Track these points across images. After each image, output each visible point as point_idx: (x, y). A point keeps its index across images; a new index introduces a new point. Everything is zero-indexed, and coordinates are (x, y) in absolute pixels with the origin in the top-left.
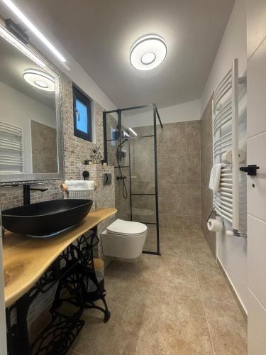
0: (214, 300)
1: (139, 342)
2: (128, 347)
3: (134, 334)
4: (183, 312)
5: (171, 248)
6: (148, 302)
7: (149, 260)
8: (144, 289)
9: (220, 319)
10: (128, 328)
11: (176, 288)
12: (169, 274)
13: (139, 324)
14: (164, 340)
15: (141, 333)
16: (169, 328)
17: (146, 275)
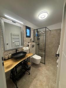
0: (54, 79)
1: (34, 81)
2: (31, 81)
3: (33, 79)
4: (45, 79)
5: (48, 63)
6: (38, 74)
7: (42, 65)
8: (38, 71)
9: (53, 84)
10: (32, 78)
11: (46, 73)
12: (45, 69)
13: (35, 78)
14: (38, 82)
15: (35, 80)
16: (40, 81)
17: (40, 68)
